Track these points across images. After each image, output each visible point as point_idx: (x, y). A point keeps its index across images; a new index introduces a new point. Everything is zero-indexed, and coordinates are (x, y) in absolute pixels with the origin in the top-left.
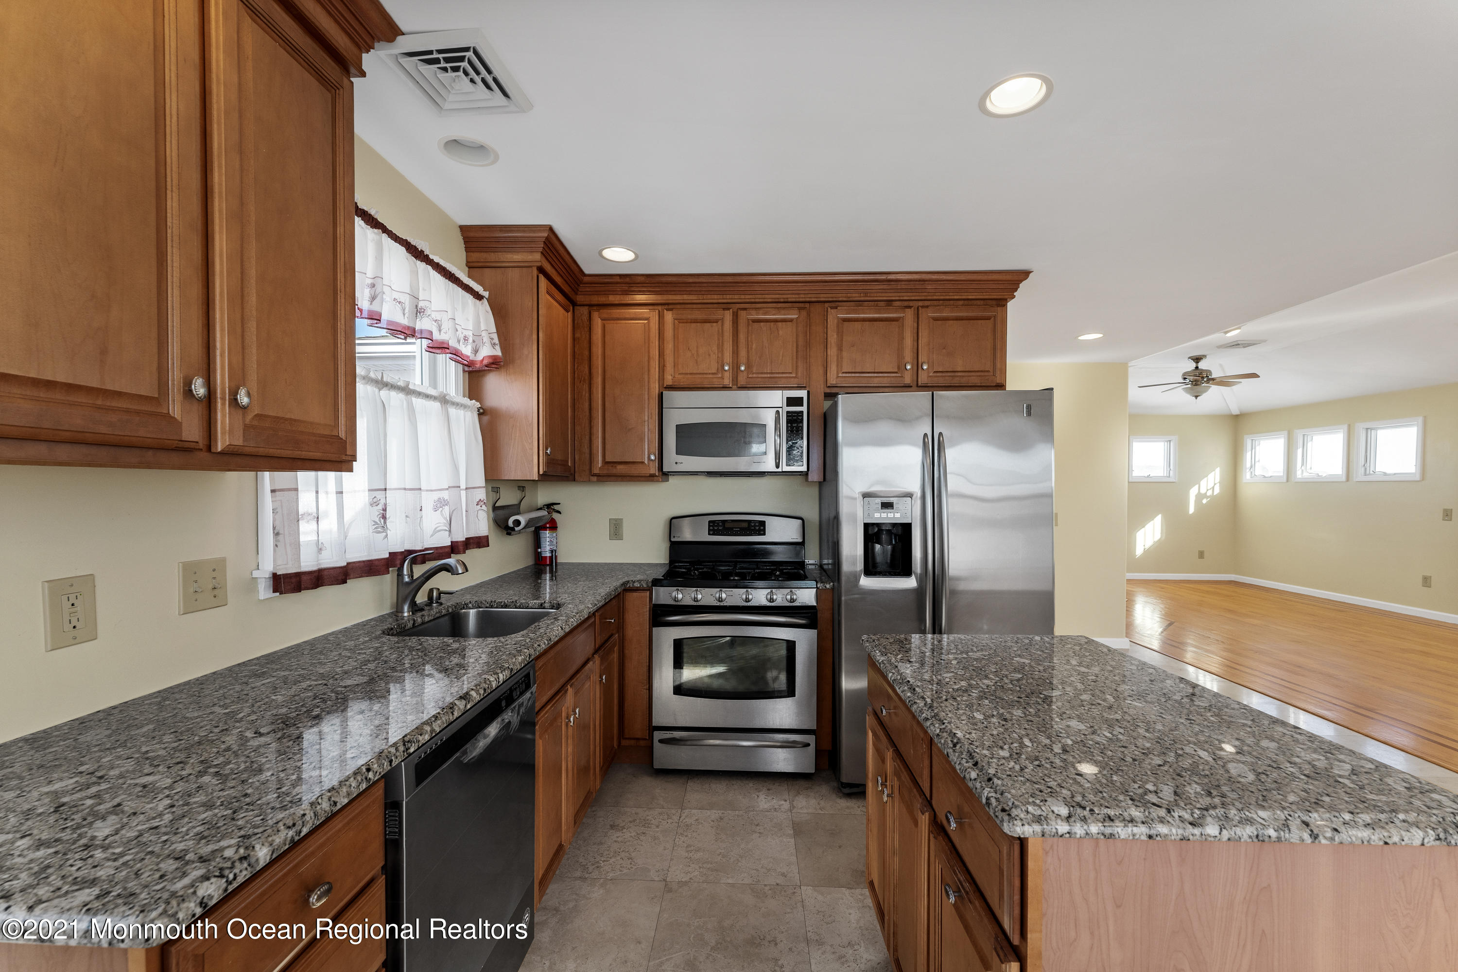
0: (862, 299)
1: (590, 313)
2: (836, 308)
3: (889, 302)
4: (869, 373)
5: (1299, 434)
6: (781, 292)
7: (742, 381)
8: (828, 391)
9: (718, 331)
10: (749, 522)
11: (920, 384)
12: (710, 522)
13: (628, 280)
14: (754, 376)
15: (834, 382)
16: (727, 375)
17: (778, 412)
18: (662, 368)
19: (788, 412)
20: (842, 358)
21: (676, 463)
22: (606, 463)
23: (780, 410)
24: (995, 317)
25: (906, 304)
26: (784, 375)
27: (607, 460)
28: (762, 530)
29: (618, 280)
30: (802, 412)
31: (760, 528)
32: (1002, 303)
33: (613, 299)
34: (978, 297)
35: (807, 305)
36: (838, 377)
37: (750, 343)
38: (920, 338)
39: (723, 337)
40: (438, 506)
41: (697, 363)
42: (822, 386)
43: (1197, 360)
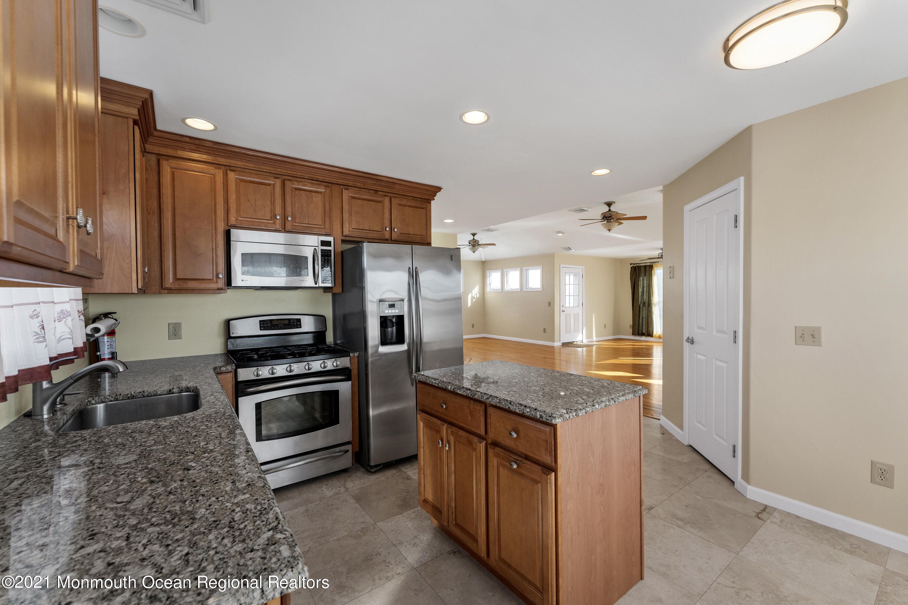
0: (362, 187)
1: (159, 161)
2: (348, 189)
3: (376, 191)
4: (366, 230)
5: (505, 270)
6: (314, 174)
7: (289, 227)
8: (343, 238)
9: (271, 192)
10: (289, 320)
11: (393, 239)
12: (260, 321)
13: (197, 142)
14: (297, 224)
15: (348, 234)
16: (278, 222)
17: (315, 249)
18: (227, 212)
19: (322, 250)
20: (351, 220)
21: (243, 280)
22: (176, 279)
23: (317, 248)
24: (426, 208)
25: (384, 194)
26: (317, 226)
27: (178, 277)
28: (299, 325)
29: (188, 140)
30: (330, 250)
31: (297, 323)
32: (429, 201)
33: (181, 153)
34: (419, 197)
35: (330, 185)
36: (349, 231)
37: (293, 203)
38: (392, 214)
39: (274, 196)
40: (62, 317)
41: (255, 211)
42: (340, 235)
43: (474, 235)
